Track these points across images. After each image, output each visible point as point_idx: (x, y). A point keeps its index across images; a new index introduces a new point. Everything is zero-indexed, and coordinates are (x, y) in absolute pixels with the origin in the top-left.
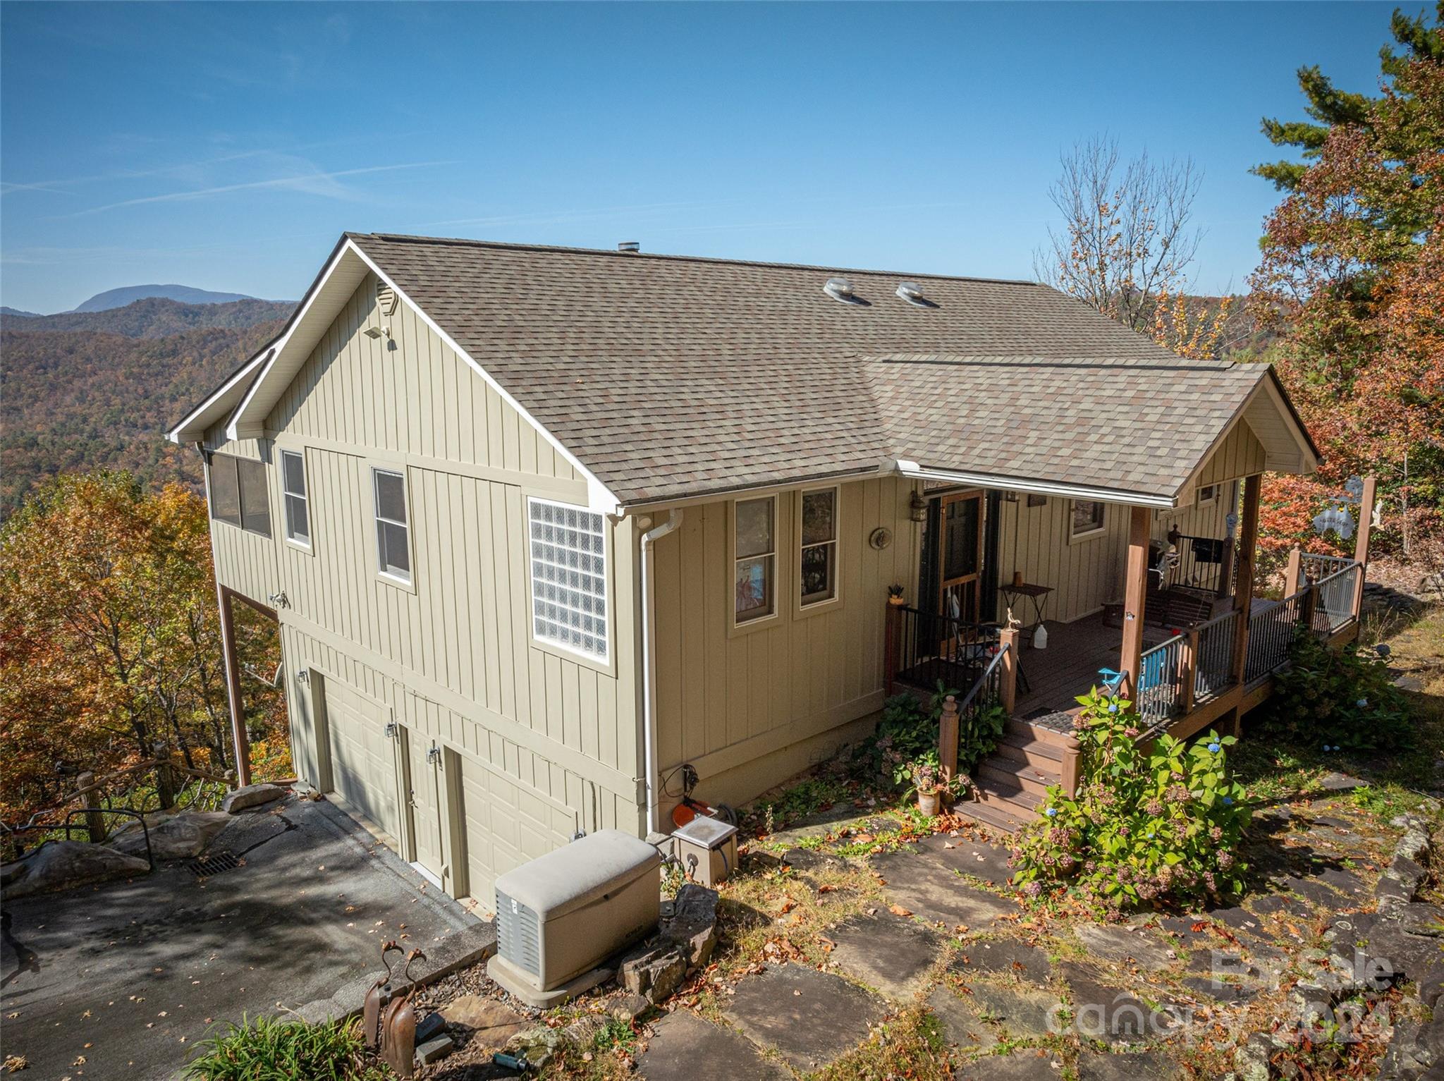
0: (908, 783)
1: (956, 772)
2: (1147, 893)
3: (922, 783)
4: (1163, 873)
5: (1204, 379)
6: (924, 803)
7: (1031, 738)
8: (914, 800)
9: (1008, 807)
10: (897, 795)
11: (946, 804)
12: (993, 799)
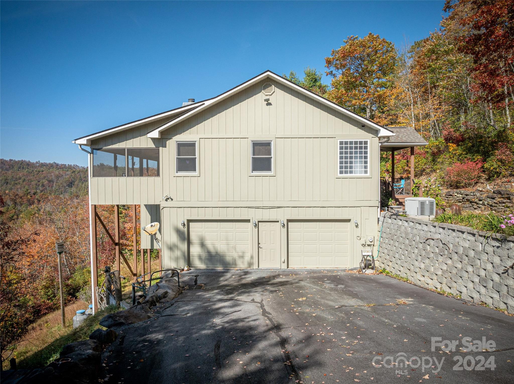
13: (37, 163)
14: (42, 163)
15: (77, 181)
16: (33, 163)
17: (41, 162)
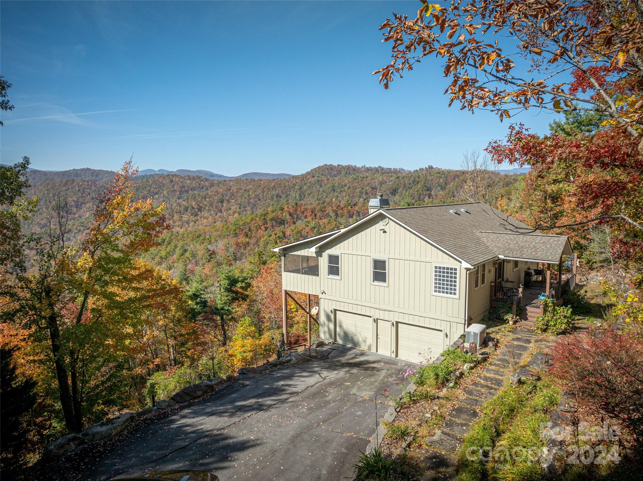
0: (507, 319)
1: (516, 317)
2: (561, 331)
3: (510, 319)
4: (563, 328)
5: (556, 239)
6: (511, 322)
7: (527, 310)
8: (508, 322)
9: (526, 322)
10: (505, 322)
11: (515, 322)
12: (523, 321)
13: (362, 167)
14: (367, 168)
15: (401, 188)
16: (359, 168)
17: (366, 166)
